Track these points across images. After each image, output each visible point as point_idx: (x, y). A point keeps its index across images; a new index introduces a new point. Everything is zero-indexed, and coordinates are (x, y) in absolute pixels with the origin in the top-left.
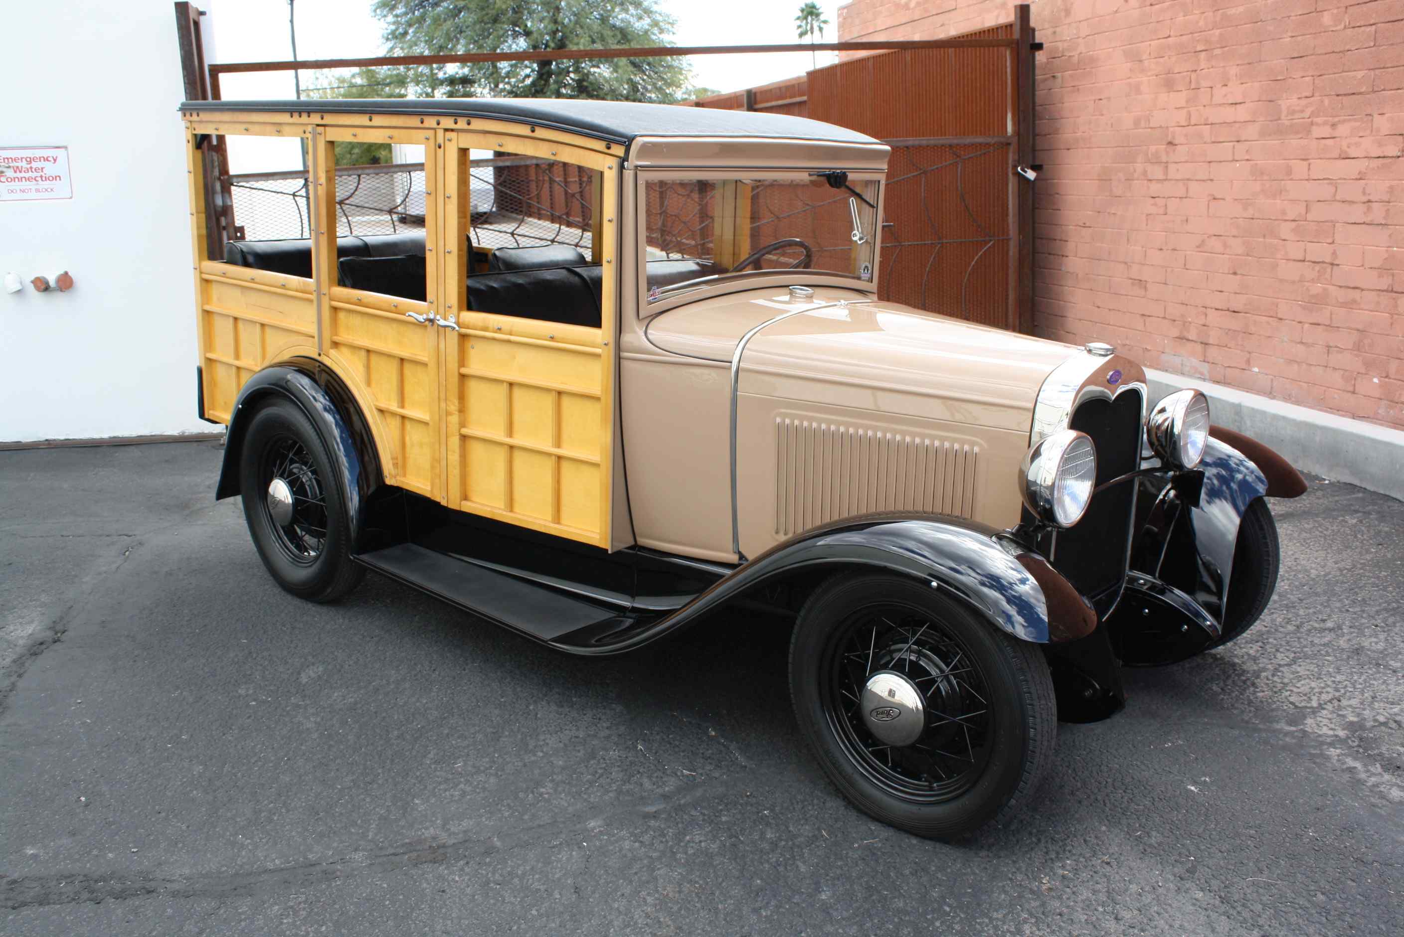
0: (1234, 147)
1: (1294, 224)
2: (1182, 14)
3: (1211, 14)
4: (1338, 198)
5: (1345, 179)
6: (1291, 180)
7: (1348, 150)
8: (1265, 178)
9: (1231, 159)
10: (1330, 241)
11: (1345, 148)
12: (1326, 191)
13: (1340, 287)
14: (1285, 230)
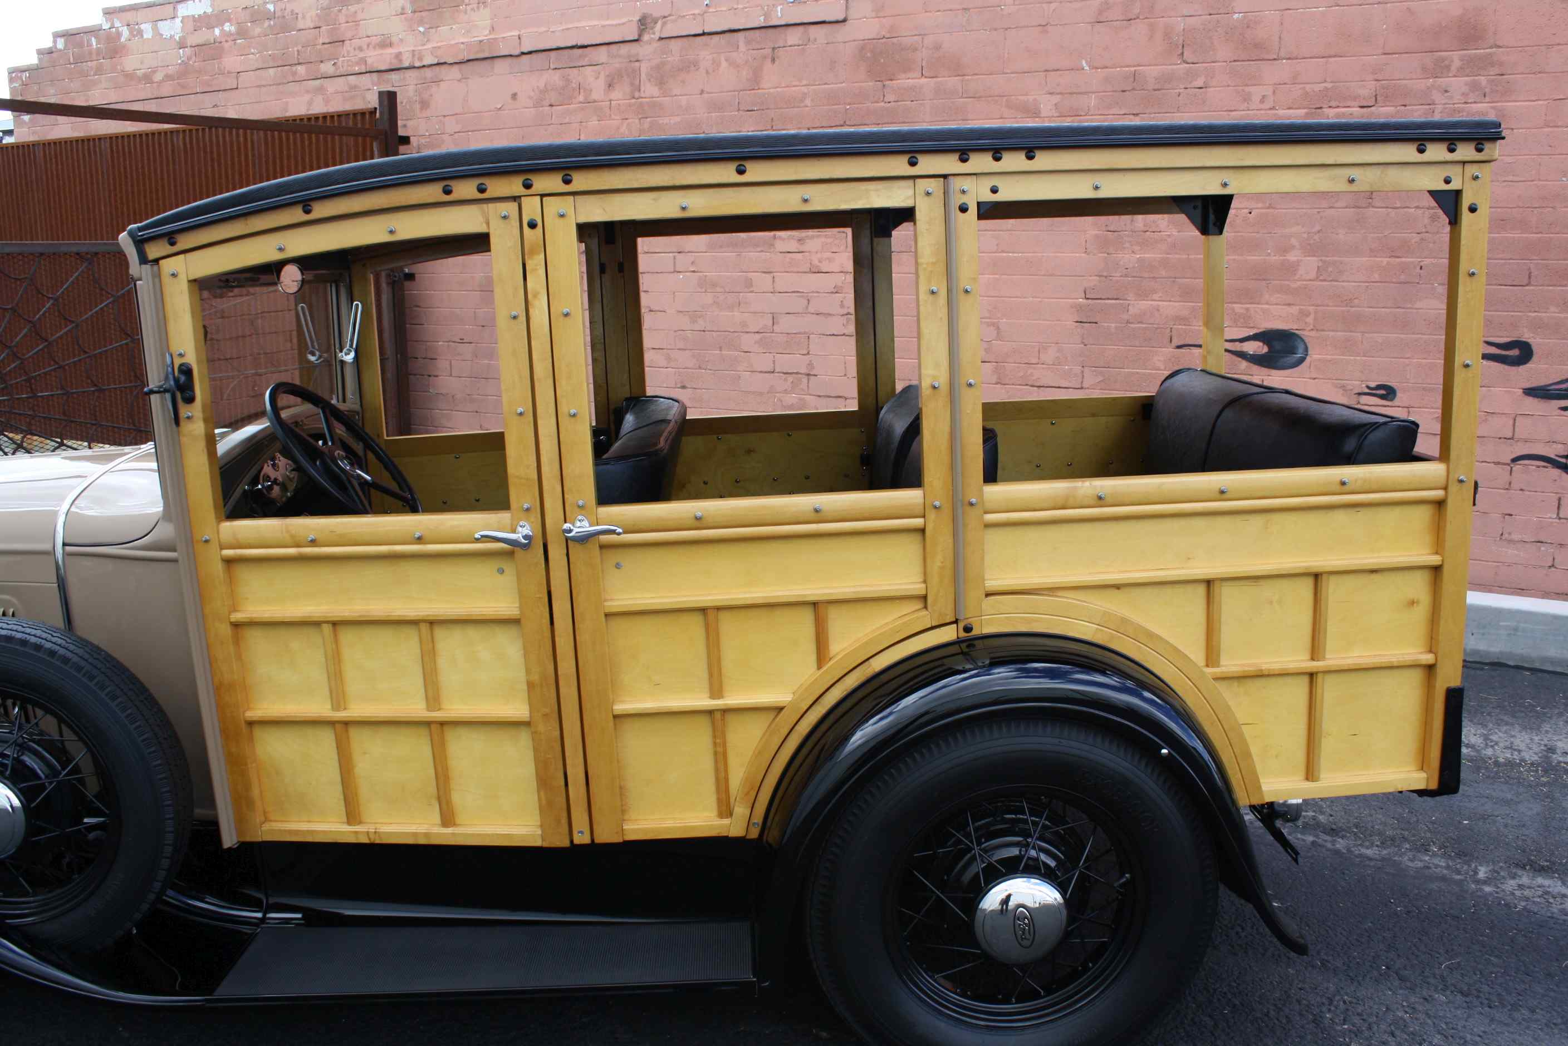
0: (675, 258)
1: (758, 336)
2: (595, 118)
3: (637, 121)
4: (811, 309)
5: (818, 292)
6: (752, 292)
7: (819, 264)
8: (719, 289)
9: (672, 270)
10: (805, 352)
11: (816, 262)
12: (798, 304)
13: (819, 396)
14: (748, 341)
